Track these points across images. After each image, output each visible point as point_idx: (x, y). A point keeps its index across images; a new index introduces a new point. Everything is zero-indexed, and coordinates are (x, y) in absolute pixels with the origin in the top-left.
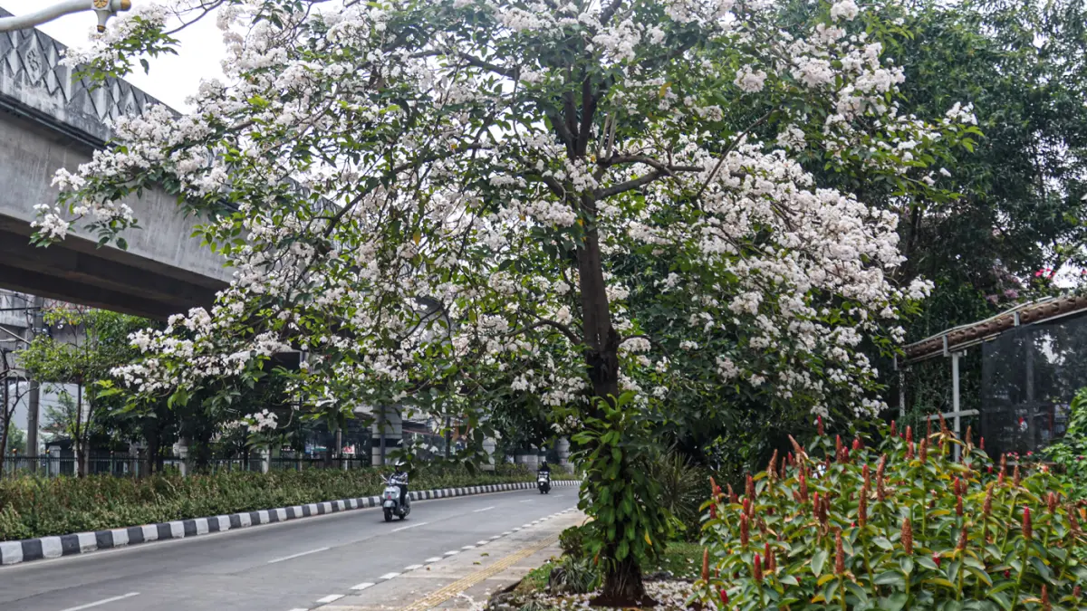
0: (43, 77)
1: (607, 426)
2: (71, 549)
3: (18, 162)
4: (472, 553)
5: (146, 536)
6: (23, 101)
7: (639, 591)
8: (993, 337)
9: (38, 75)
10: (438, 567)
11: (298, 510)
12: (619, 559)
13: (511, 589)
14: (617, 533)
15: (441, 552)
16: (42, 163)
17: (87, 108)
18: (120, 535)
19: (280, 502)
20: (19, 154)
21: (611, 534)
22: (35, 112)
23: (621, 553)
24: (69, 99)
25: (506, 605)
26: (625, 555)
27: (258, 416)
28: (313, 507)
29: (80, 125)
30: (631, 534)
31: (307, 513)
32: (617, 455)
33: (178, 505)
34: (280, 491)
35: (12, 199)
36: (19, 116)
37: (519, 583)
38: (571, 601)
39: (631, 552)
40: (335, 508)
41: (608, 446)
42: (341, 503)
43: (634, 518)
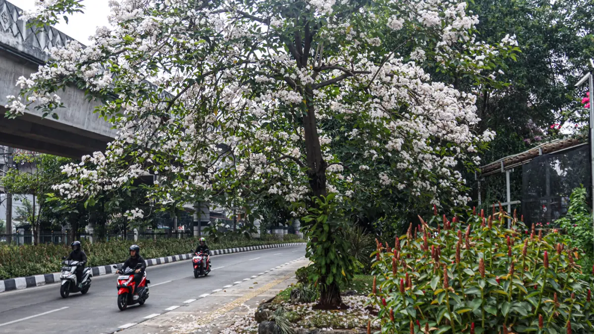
0: (11, 27)
1: (320, 212)
2: (31, 284)
4: (249, 282)
7: (339, 301)
8: (528, 161)
9: (7, 26)
10: (230, 290)
11: (154, 261)
12: (328, 284)
13: (270, 301)
14: (327, 270)
15: (232, 282)
17: (35, 44)
18: (58, 276)
21: (323, 271)
22: (7, 46)
23: (329, 281)
24: (25, 38)
25: (267, 310)
26: (331, 281)
27: (133, 211)
28: (162, 259)
29: (31, 53)
30: (334, 271)
32: (326, 228)
37: (274, 298)
38: (302, 307)
39: (334, 280)
40: (174, 260)
41: (321, 223)
42: (177, 257)
43: (336, 262)
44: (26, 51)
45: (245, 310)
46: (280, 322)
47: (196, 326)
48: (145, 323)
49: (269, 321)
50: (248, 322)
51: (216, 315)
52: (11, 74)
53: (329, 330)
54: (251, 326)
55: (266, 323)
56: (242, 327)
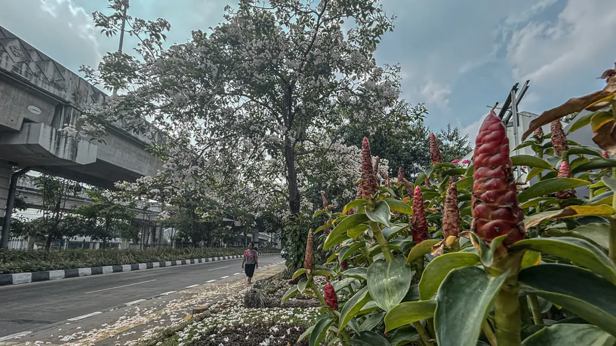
1: (295, 223)
2: (150, 267)
3: (139, 157)
5: (177, 264)
6: (139, 139)
11: (226, 257)
14: (298, 259)
16: (148, 159)
19: (222, 256)
20: (140, 155)
22: (144, 143)
24: (156, 141)
28: (231, 257)
32: (298, 233)
33: (190, 255)
34: (222, 253)
35: (137, 167)
36: (139, 144)
37: (273, 276)
40: (237, 257)
41: (296, 230)
42: (239, 256)
46: (259, 293)
53: (293, 300)
55: (250, 294)
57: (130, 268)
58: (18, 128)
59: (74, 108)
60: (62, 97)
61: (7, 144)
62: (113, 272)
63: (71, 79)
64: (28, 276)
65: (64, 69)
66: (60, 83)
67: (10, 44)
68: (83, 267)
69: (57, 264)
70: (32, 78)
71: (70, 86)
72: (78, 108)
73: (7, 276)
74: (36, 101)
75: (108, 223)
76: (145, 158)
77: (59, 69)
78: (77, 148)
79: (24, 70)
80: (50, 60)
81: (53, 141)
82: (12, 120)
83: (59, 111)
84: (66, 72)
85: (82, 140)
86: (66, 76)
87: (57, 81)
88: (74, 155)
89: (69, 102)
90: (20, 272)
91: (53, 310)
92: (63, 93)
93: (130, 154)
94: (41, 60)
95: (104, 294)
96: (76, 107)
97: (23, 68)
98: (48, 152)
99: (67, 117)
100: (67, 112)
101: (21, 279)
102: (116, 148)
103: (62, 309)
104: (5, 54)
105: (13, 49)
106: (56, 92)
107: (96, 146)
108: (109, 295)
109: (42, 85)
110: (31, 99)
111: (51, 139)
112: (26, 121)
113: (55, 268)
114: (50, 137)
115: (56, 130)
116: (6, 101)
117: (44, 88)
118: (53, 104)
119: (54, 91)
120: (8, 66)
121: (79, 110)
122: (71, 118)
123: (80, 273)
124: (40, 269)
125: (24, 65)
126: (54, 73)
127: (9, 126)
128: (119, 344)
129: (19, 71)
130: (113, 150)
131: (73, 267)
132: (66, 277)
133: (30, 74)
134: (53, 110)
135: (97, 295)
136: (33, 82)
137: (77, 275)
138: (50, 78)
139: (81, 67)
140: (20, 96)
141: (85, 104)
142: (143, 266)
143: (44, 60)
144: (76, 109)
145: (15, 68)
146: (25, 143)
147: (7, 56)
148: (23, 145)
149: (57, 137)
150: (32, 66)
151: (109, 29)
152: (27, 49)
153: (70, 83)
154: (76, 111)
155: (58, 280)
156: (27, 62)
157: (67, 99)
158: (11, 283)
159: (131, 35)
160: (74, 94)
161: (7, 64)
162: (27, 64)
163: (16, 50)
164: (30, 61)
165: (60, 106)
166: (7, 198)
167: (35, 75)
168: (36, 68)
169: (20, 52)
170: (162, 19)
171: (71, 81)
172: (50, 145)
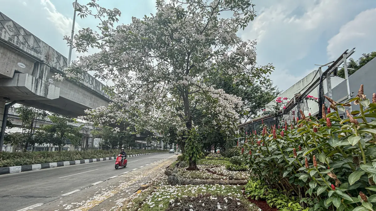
0: (89, 81)
1: (190, 134)
2: (91, 161)
4: (161, 161)
5: (107, 159)
6: (84, 84)
7: (196, 167)
8: (247, 125)
9: (88, 81)
10: (155, 163)
12: (193, 161)
13: (168, 167)
15: (156, 161)
17: (98, 88)
18: (101, 159)
20: (84, 94)
21: (191, 156)
22: (87, 87)
23: (193, 159)
24: (94, 86)
25: (169, 170)
26: (194, 160)
27: (115, 129)
29: (96, 91)
30: (195, 155)
31: (135, 156)
35: (82, 101)
36: (84, 87)
37: (170, 166)
38: (182, 169)
39: (195, 159)
41: (190, 138)
43: (195, 152)
44: (94, 90)
45: (160, 170)
46: (177, 176)
47: (142, 177)
48: (122, 176)
49: (172, 176)
50: (162, 175)
51: (150, 172)
52: (89, 96)
53: (198, 180)
54: (163, 177)
55: (171, 177)
56: (160, 177)
57: (80, 162)
58: (11, 76)
59: (46, 65)
60: (39, 58)
61: (5, 86)
62: (70, 165)
63: (44, 47)
64: (19, 168)
65: (40, 41)
66: (37, 49)
67: (7, 24)
68: (52, 162)
69: (36, 160)
70: (21, 45)
71: (44, 51)
72: (49, 65)
73: (6, 168)
74: (22, 60)
75: (62, 135)
76: (87, 96)
77: (37, 40)
78: (48, 89)
79: (15, 40)
80: (31, 34)
81: (34, 85)
82: (8, 72)
83: (37, 67)
84: (41, 43)
85: (51, 84)
86: (41, 44)
87: (35, 48)
88: (46, 93)
89: (43, 61)
90: (14, 166)
91: (44, 189)
92: (39, 55)
93: (78, 93)
94: (26, 35)
95: (70, 178)
96: (47, 64)
97: (15, 39)
98: (31, 91)
99: (42, 70)
100: (42, 67)
101: (14, 170)
102: (70, 89)
103: (49, 188)
104: (4, 30)
105: (9, 27)
106: (35, 55)
107: (59, 88)
108: (74, 179)
109: (27, 50)
110: (19, 58)
111: (32, 83)
112: (16, 72)
113: (35, 163)
114: (31, 82)
115: (35, 78)
116: (4, 59)
117: (28, 52)
118: (33, 62)
119: (34, 54)
120: (6, 37)
121: (49, 66)
122: (44, 71)
123: (50, 165)
124: (26, 164)
125: (16, 37)
126: (34, 43)
127: (6, 75)
128: (105, 210)
129: (12, 41)
130: (69, 90)
131: (46, 162)
132: (42, 168)
133: (19, 43)
134: (33, 66)
135: (67, 179)
136: (21, 48)
137: (49, 167)
138: (31, 46)
139: (64, 37)
140: (13, 56)
141: (52, 62)
142: (87, 161)
143: (28, 34)
144: (47, 65)
145: (10, 39)
146: (16, 85)
147: (5, 31)
148: (15, 87)
149: (36, 82)
150: (21, 38)
151: (83, 14)
152: (17, 28)
153: (44, 50)
154: (47, 66)
155: (38, 170)
156: (17, 35)
157: (42, 59)
158: (8, 172)
159: (96, 17)
160: (46, 56)
161: (5, 36)
162: (17, 37)
163: (11, 28)
164: (19, 35)
165: (37, 63)
166: (2, 120)
167: (22, 43)
168: (23, 39)
169: (13, 29)
170: (117, 9)
171: (44, 48)
172: (32, 87)
